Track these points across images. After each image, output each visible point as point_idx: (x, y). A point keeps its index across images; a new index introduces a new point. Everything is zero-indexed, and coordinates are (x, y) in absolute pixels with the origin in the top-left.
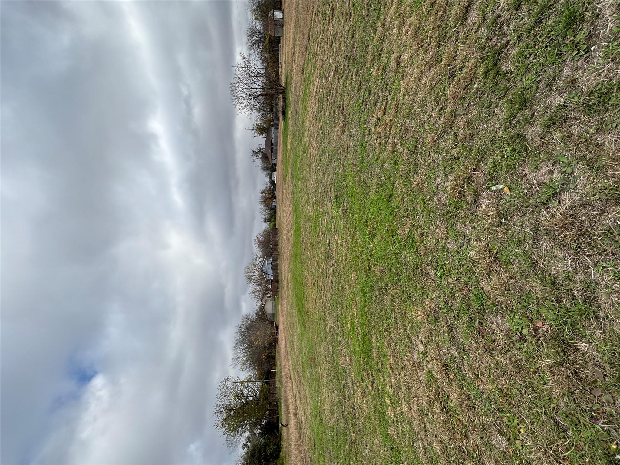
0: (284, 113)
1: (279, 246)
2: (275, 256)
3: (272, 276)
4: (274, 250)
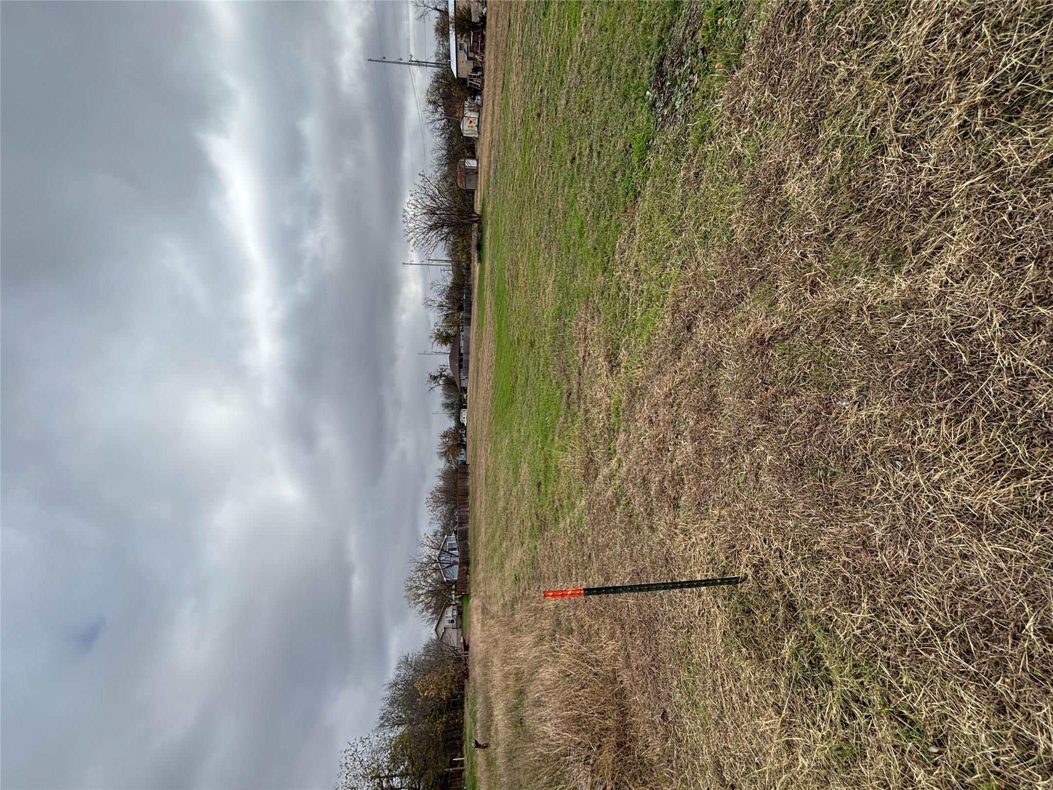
0: (479, 247)
1: (470, 497)
2: (463, 513)
3: (456, 556)
4: (463, 504)
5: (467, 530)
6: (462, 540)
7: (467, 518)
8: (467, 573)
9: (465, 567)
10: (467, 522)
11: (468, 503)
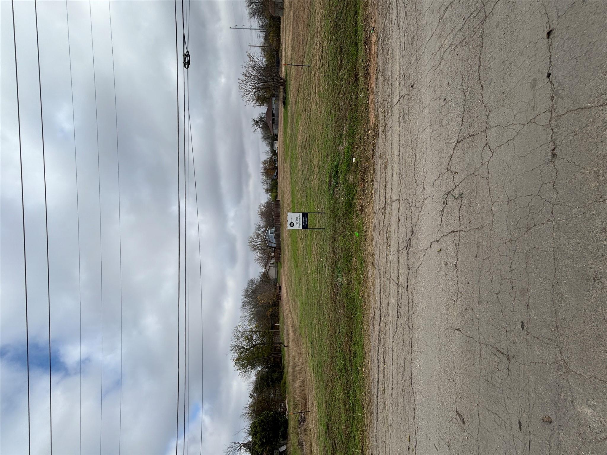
0: (285, 102)
1: (281, 217)
2: (277, 225)
3: (275, 244)
4: (277, 221)
5: (279, 234)
6: (277, 238)
7: (279, 228)
8: (280, 254)
9: (279, 251)
10: (280, 230)
11: (280, 221)
